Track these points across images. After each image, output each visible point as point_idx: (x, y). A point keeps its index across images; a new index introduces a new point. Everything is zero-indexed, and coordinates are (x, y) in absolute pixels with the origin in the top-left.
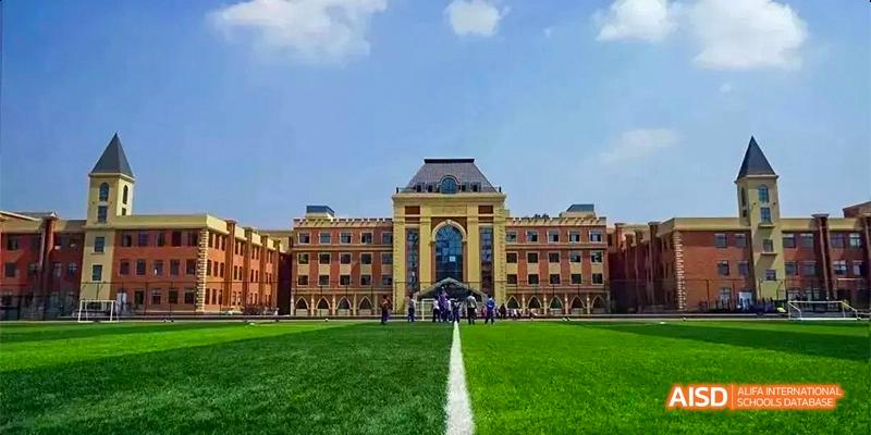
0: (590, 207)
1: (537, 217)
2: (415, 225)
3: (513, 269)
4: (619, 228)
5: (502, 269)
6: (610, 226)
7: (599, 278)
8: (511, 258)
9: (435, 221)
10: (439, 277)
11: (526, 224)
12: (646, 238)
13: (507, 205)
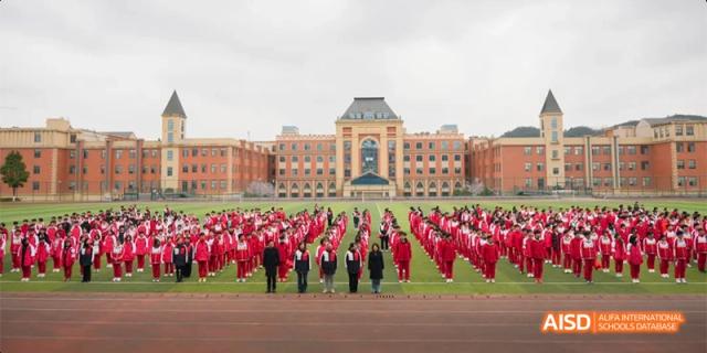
0: (455, 126)
1: (422, 134)
2: (349, 139)
3: (408, 165)
4: (471, 139)
5: (400, 165)
6: (466, 138)
7: (458, 171)
8: (406, 159)
9: (361, 136)
10: (363, 169)
11: (416, 137)
12: (487, 146)
13: (404, 125)
